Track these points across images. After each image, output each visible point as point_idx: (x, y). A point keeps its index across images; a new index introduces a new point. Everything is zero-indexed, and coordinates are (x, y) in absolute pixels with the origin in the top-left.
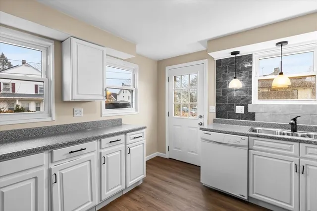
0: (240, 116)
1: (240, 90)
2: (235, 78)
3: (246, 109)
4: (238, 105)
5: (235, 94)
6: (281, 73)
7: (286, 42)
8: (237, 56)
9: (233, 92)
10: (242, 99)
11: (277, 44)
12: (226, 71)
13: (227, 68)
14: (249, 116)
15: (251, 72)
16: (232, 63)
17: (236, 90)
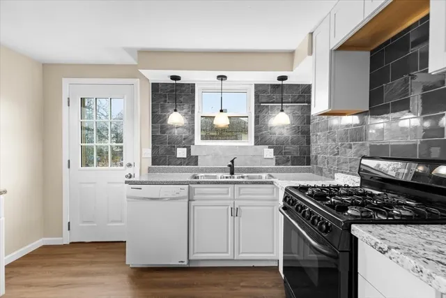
0: (182, 162)
1: (181, 127)
2: (175, 111)
3: (189, 152)
4: (180, 147)
5: (176, 132)
6: (221, 111)
7: (225, 77)
8: (177, 82)
9: (173, 130)
10: (184, 139)
11: (218, 77)
12: (165, 101)
13: (166, 97)
14: (192, 160)
15: (194, 106)
16: (172, 91)
17: (177, 128)
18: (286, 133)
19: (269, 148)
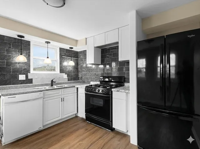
0: (22, 82)
1: (23, 63)
2: (21, 54)
3: (27, 77)
4: (20, 74)
5: (18, 66)
6: (48, 58)
9: (16, 65)
10: (24, 70)
12: (10, 47)
13: (10, 45)
14: (29, 81)
15: (30, 52)
16: (15, 42)
17: (18, 63)
18: (71, 69)
19: (65, 74)
